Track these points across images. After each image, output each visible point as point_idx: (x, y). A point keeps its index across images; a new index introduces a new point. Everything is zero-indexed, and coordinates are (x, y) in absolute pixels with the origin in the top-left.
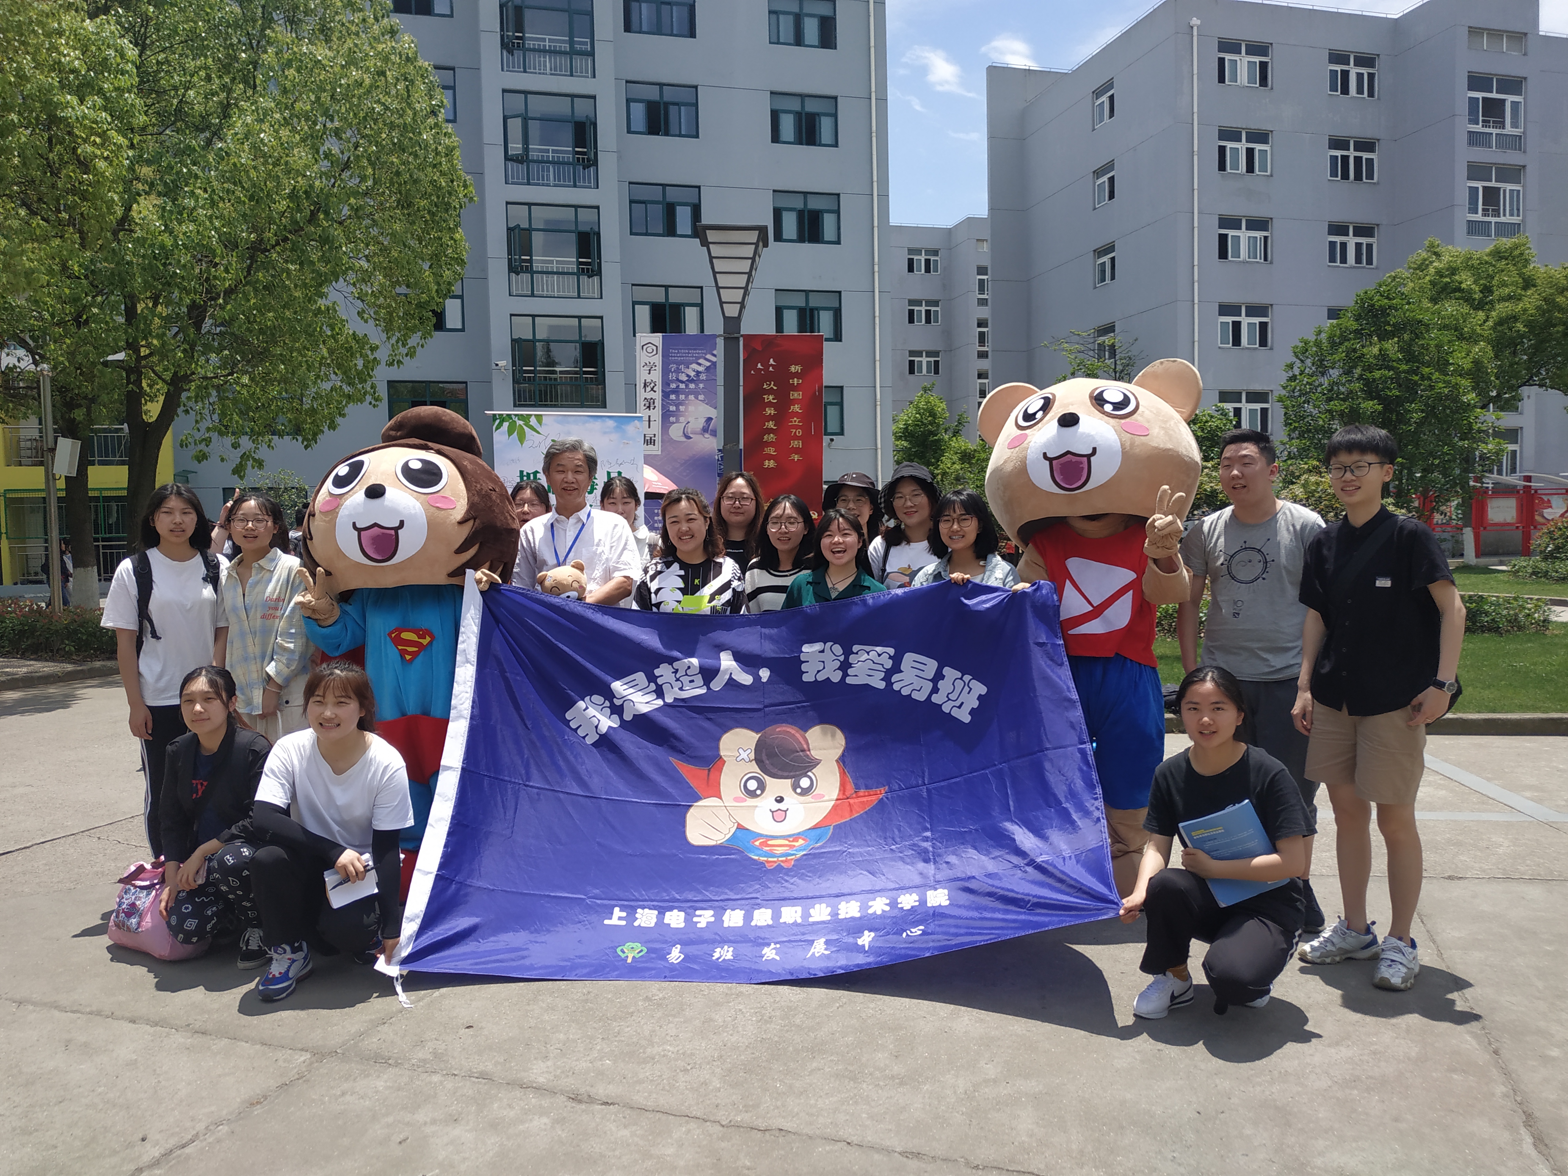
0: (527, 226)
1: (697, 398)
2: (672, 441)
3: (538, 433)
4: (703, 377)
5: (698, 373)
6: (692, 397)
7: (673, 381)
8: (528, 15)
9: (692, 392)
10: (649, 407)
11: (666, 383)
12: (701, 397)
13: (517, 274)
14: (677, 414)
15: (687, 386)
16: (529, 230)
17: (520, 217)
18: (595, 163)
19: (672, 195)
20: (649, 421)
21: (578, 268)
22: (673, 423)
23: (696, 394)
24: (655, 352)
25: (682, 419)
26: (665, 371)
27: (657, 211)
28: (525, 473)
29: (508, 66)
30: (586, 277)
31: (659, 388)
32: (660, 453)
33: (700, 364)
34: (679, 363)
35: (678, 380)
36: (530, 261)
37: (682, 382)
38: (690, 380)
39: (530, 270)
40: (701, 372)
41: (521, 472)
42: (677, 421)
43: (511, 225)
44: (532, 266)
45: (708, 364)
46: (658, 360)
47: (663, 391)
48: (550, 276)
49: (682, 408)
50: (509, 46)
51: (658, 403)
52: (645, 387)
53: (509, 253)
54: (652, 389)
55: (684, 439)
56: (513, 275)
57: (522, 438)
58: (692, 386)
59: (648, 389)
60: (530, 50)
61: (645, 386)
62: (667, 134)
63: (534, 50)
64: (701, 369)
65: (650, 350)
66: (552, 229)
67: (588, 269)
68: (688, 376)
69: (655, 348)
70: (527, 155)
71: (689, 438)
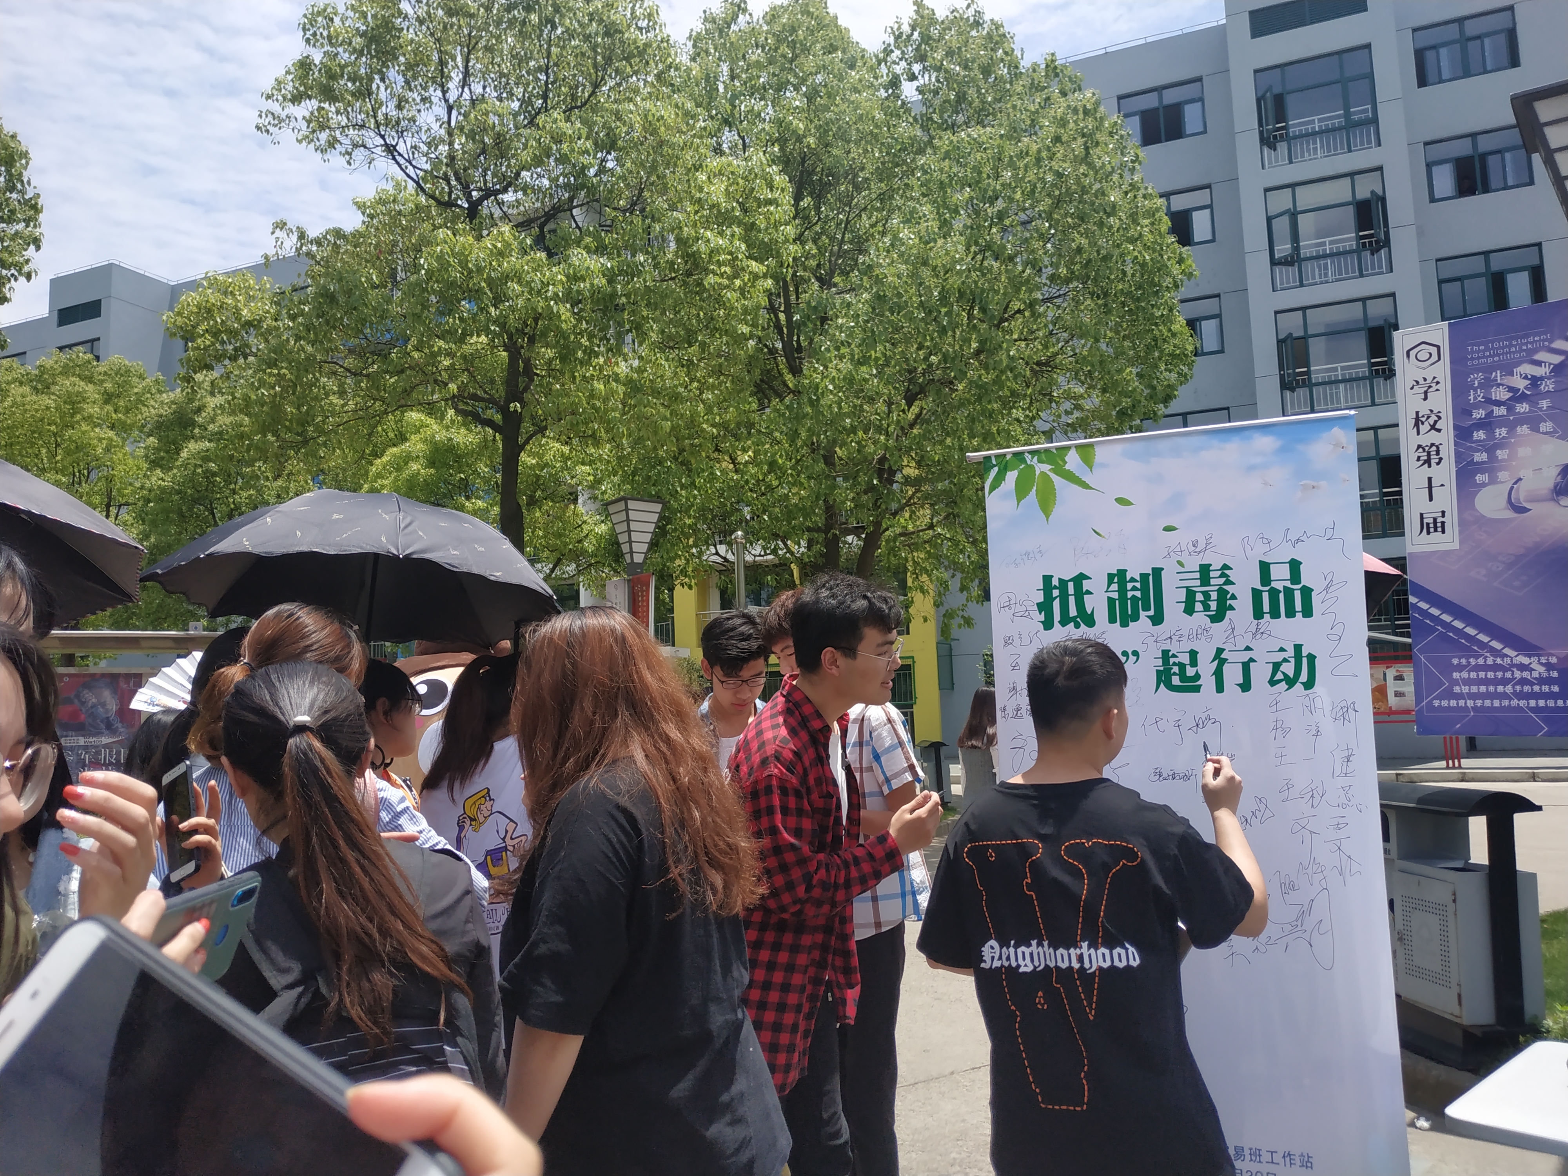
0: (1301, 333)
1: (1535, 429)
2: (1482, 521)
3: (1086, 486)
4: (1548, 386)
5: (1535, 381)
6: (1523, 430)
7: (1477, 406)
8: (1291, 102)
9: (1522, 420)
10: (1428, 462)
11: (1462, 410)
12: (1546, 426)
13: (1293, 390)
14: (1491, 468)
15: (1510, 409)
16: (1305, 338)
17: (1293, 324)
18: (1387, 243)
19: (1497, 263)
20: (1430, 487)
21: (1371, 371)
22: (1484, 485)
23: (1534, 422)
24: (1435, 357)
25: (1502, 475)
26: (1460, 388)
27: (1479, 289)
28: (1055, 582)
29: (1270, 162)
30: (1381, 380)
31: (1447, 424)
32: (1456, 546)
33: (1539, 363)
34: (1488, 369)
35: (1489, 401)
36: (1308, 373)
37: (1498, 403)
38: (1517, 397)
39: (1308, 384)
40: (1541, 379)
41: (1047, 579)
42: (1493, 481)
43: (1281, 337)
44: (1310, 379)
45: (1557, 359)
46: (1442, 371)
47: (1456, 427)
48: (1334, 386)
49: (1501, 454)
50: (1268, 141)
51: (1448, 452)
52: (1417, 425)
53: (1281, 368)
54: (1433, 427)
55: (1510, 514)
56: (1288, 393)
57: (1047, 502)
58: (1523, 408)
59: (1424, 428)
60: (1295, 137)
61: (1418, 422)
62: (1486, 190)
63: (1301, 136)
64: (1539, 371)
65: (1423, 356)
66: (1334, 333)
67: (1384, 370)
68: (1511, 389)
69: (1434, 350)
70: (1298, 254)
71: (1523, 510)
